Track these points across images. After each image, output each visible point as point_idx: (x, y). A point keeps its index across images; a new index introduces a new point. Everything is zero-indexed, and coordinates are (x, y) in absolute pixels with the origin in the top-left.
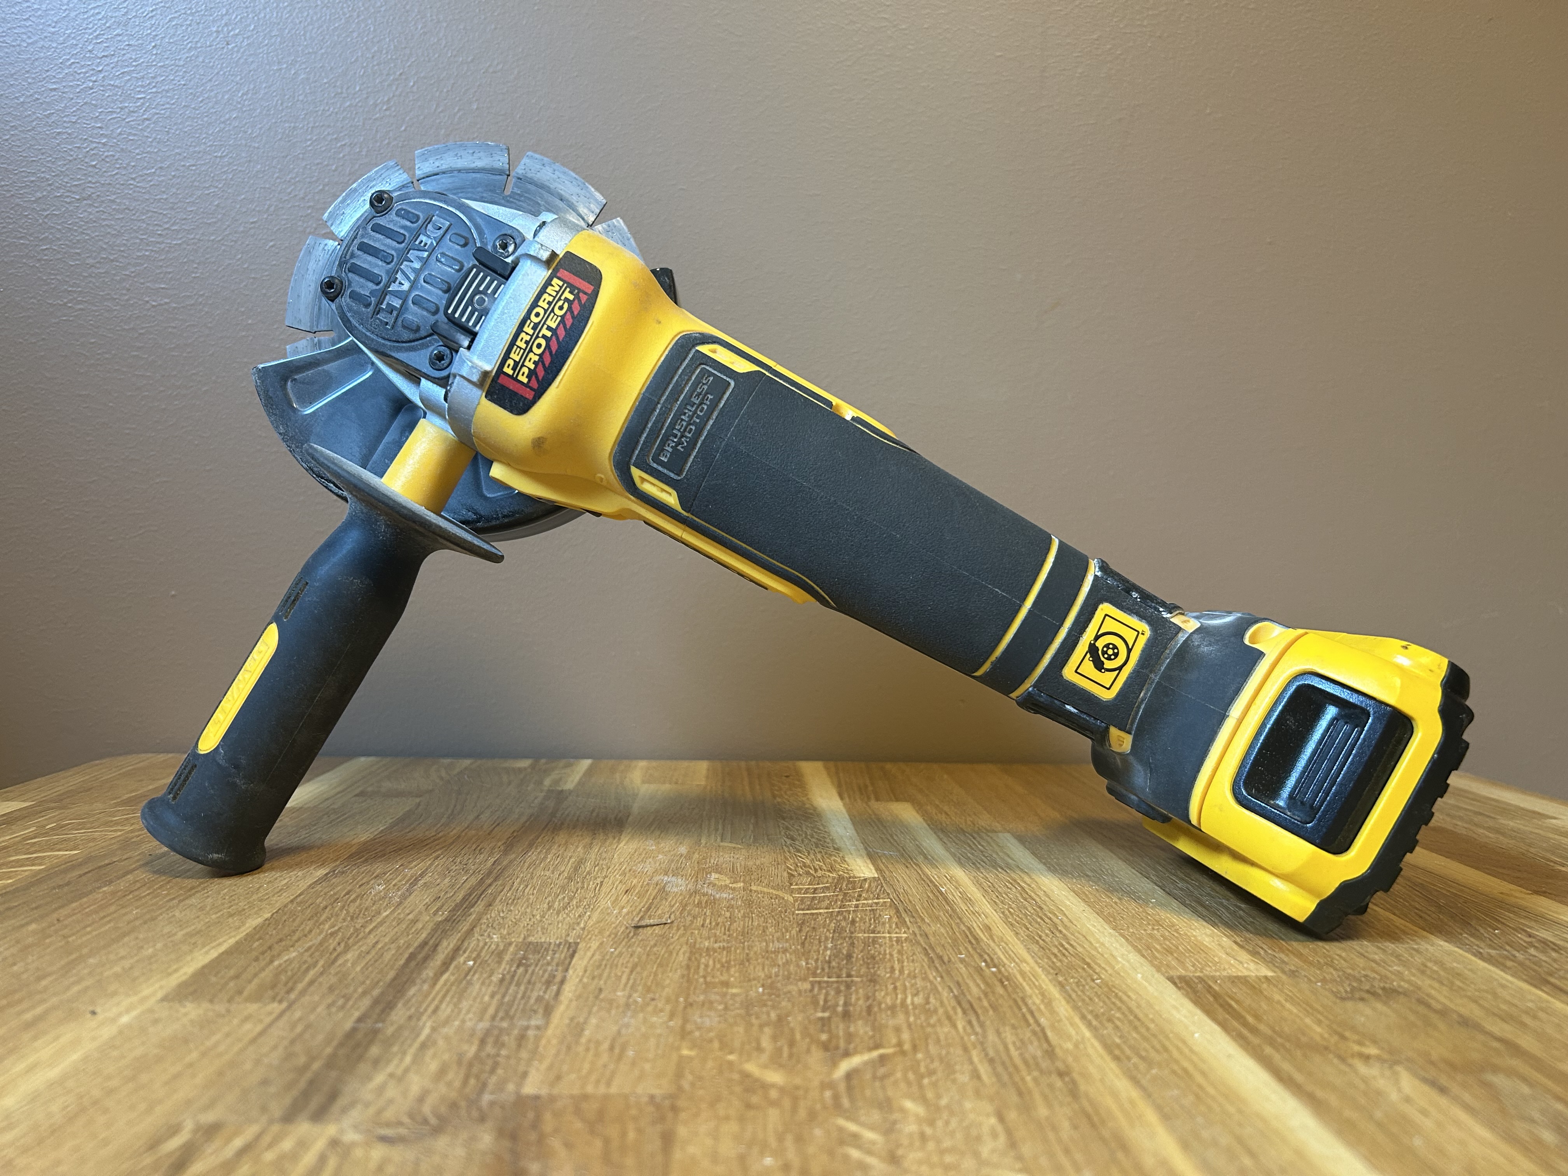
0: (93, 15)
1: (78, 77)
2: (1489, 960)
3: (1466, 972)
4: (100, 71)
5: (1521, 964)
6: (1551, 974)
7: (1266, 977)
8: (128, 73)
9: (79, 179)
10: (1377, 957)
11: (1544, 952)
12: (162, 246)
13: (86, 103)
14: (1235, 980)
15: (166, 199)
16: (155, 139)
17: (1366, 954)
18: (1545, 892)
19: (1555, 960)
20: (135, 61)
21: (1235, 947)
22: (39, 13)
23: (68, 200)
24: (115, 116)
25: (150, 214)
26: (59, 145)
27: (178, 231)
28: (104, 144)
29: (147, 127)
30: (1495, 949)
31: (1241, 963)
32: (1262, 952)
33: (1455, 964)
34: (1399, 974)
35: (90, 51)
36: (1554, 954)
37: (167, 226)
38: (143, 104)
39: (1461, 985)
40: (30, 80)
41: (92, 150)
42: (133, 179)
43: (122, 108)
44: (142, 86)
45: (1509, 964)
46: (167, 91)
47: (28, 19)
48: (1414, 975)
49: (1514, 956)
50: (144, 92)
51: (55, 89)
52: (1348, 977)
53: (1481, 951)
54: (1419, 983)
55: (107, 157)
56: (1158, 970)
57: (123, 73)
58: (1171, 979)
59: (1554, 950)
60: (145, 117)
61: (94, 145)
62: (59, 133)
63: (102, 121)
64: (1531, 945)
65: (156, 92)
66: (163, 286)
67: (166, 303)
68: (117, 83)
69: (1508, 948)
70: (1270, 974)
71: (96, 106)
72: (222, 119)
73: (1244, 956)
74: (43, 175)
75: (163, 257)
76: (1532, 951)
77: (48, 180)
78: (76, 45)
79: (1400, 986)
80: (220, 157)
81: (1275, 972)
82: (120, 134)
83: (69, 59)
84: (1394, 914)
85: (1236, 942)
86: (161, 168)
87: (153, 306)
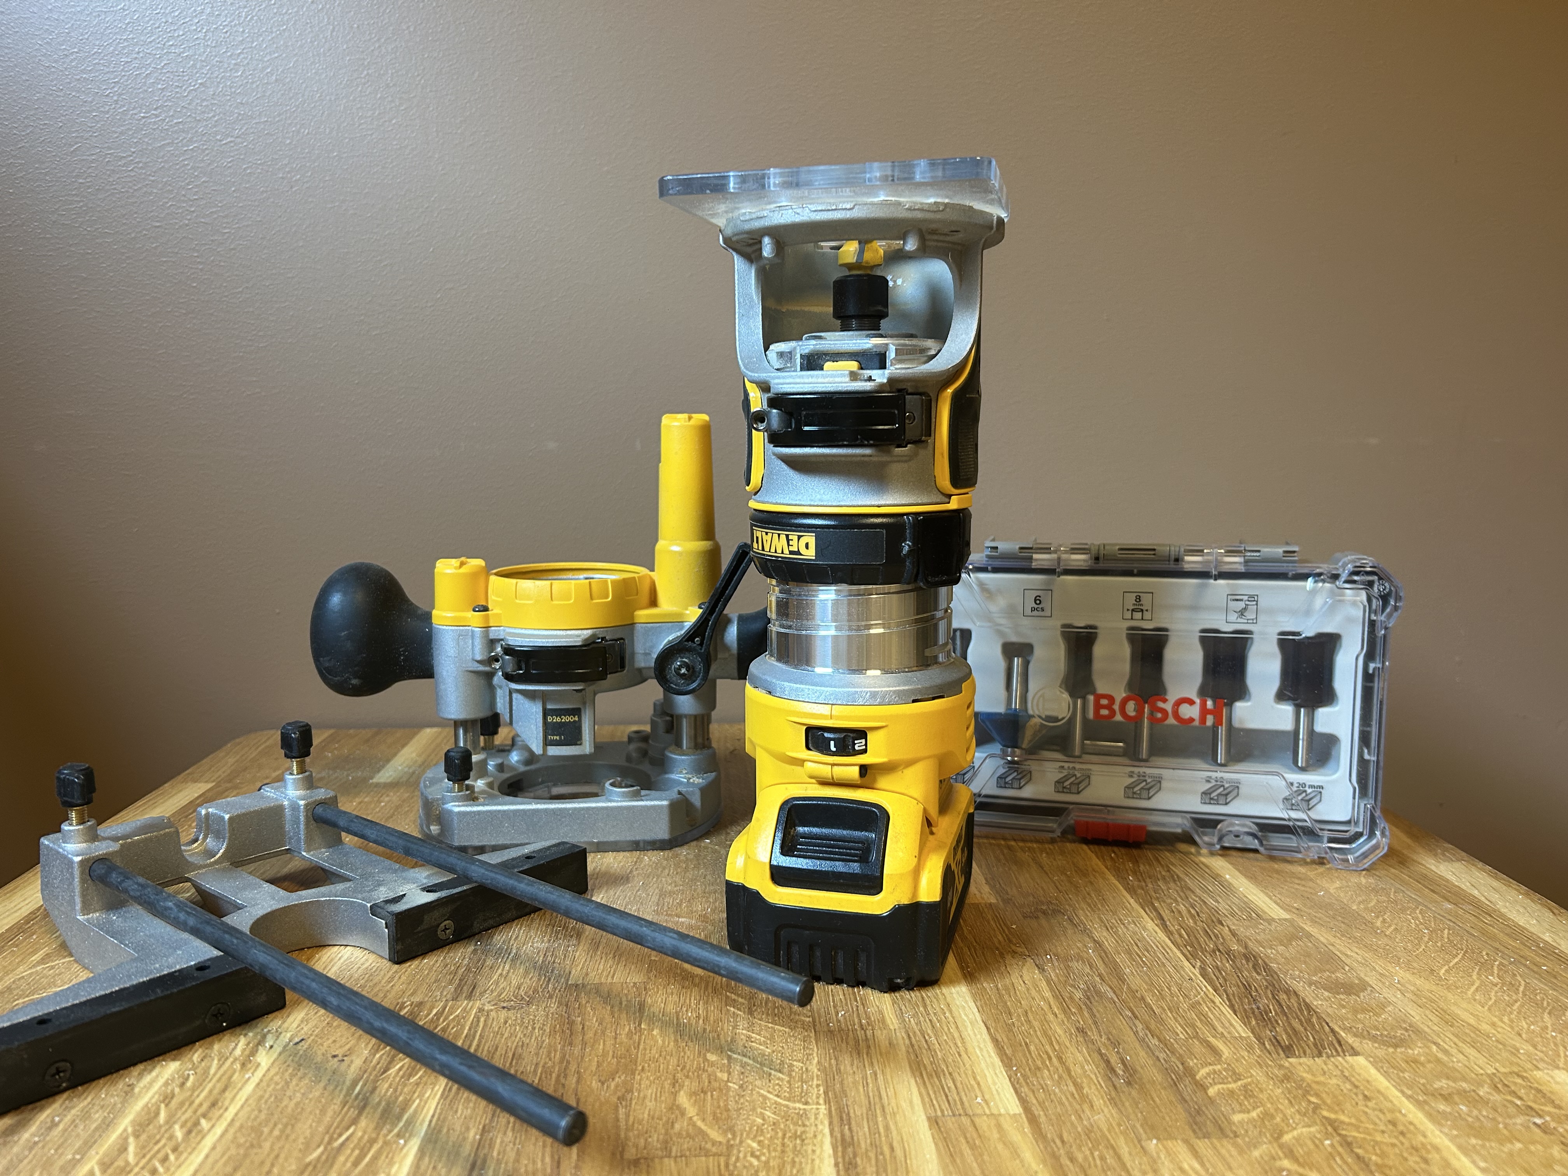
0: (183, 166)
3: (1112, 897)
5: (1146, 891)
6: (1161, 898)
7: (991, 904)
8: (215, 212)
9: (185, 298)
10: (1066, 888)
11: (1170, 882)
12: (251, 349)
45: (1140, 891)
48: (1079, 900)
49: (1147, 886)
52: (1039, 903)
54: (1078, 906)
62: (165, 261)
63: (198, 251)
67: (258, 392)
68: (208, 220)
71: (192, 239)
72: (291, 248)
75: (253, 357)
79: (1065, 908)
81: (998, 900)
85: (989, 879)
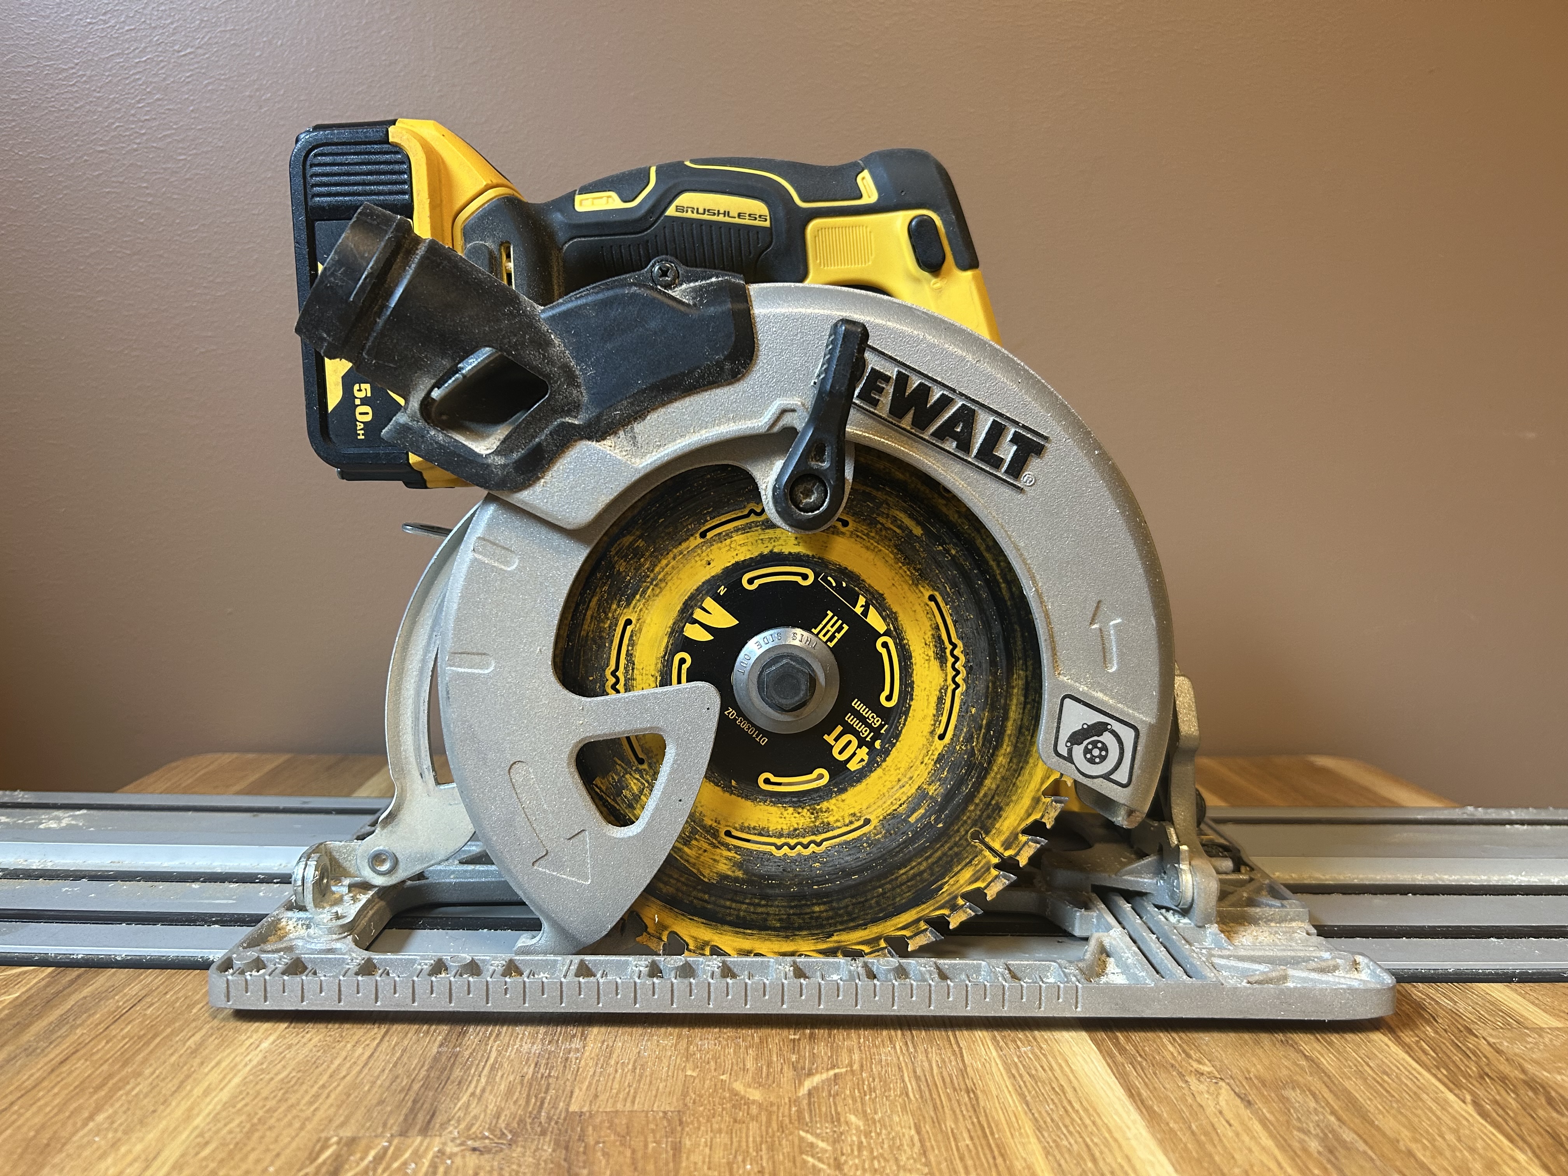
0: (133, 81)
9: (130, 236)
13: (131, 165)
15: (210, 254)
16: (197, 197)
20: (176, 123)
22: (84, 79)
23: (119, 255)
24: (158, 176)
25: (195, 268)
26: (108, 203)
27: (221, 284)
28: (150, 203)
29: (190, 186)
37: (211, 278)
38: (184, 165)
41: (140, 208)
42: (179, 235)
43: (165, 169)
44: (182, 148)
46: (207, 152)
47: (74, 85)
50: (184, 154)
51: (102, 151)
55: (154, 214)
60: (187, 176)
61: (141, 204)
62: (108, 192)
63: (147, 181)
65: (196, 154)
66: (210, 334)
67: (214, 350)
68: (160, 144)
71: (141, 167)
72: (258, 179)
75: (209, 308)
77: (100, 236)
78: (120, 109)
80: (258, 214)
82: (164, 193)
86: (204, 225)
87: (202, 353)
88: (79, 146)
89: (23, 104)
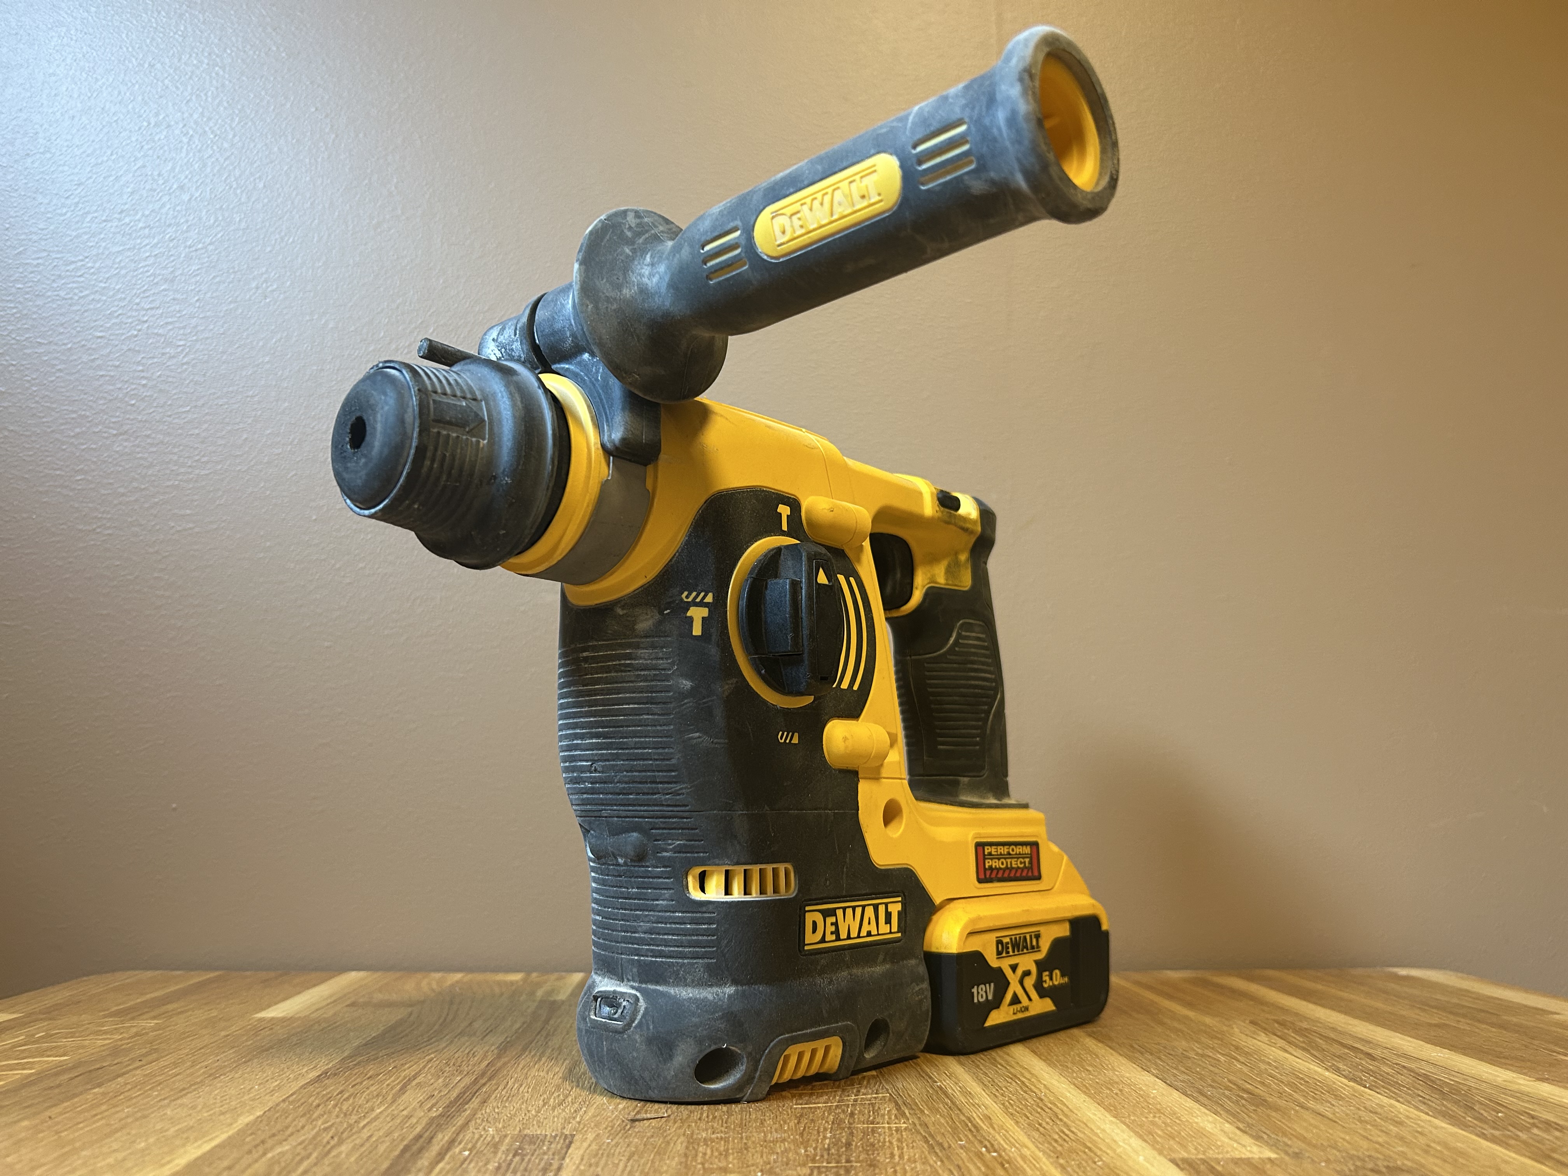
0: (141, 273)
1: (124, 326)
2: (1494, 1140)
3: (1470, 1150)
4: (146, 321)
5: (1524, 1142)
6: (1553, 1150)
7: (1270, 1159)
8: (171, 323)
9: (118, 417)
10: (1380, 1140)
11: (1546, 1131)
12: (191, 476)
13: (129, 350)
14: (1237, 1162)
16: (192, 381)
17: (1370, 1137)
18: (1547, 1079)
19: (1557, 1138)
21: (1238, 1132)
22: (92, 270)
23: (106, 435)
24: (156, 360)
25: (181, 448)
26: (101, 386)
27: (207, 462)
28: (144, 386)
29: (186, 370)
30: (1498, 1130)
31: (1244, 1146)
32: (1265, 1137)
33: (1459, 1144)
34: (1403, 1155)
35: (138, 304)
36: (1557, 1134)
37: (197, 458)
38: (183, 350)
39: (1464, 1162)
40: (78, 329)
41: (134, 389)
42: (170, 416)
43: (163, 354)
45: (1512, 1142)
46: (207, 338)
47: (80, 276)
48: (1417, 1154)
49: (1517, 1136)
50: (184, 340)
51: (101, 337)
52: (1352, 1157)
53: (1485, 1132)
54: (1423, 1161)
55: (146, 396)
56: (1160, 1153)
57: (167, 323)
58: (1173, 1161)
59: (1556, 1129)
61: (133, 387)
62: (102, 376)
63: (143, 365)
64: (1534, 1125)
65: (196, 340)
66: (188, 512)
67: (190, 529)
68: (161, 331)
69: (1511, 1128)
70: (1273, 1156)
71: (139, 351)
73: (1247, 1140)
74: (83, 413)
75: (191, 486)
76: (1535, 1131)
77: (88, 417)
78: (125, 298)
79: (1403, 1164)
81: (1277, 1154)
82: (159, 376)
83: (116, 311)
84: (1398, 1101)
85: (1238, 1128)
87: (178, 531)
88: (79, 332)
89: (27, 293)
